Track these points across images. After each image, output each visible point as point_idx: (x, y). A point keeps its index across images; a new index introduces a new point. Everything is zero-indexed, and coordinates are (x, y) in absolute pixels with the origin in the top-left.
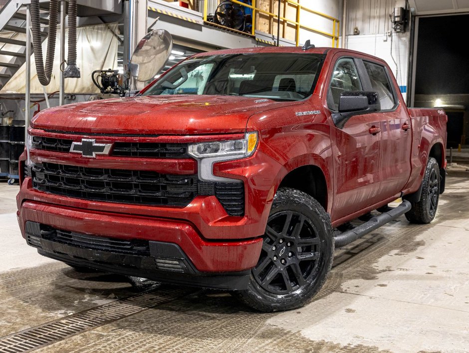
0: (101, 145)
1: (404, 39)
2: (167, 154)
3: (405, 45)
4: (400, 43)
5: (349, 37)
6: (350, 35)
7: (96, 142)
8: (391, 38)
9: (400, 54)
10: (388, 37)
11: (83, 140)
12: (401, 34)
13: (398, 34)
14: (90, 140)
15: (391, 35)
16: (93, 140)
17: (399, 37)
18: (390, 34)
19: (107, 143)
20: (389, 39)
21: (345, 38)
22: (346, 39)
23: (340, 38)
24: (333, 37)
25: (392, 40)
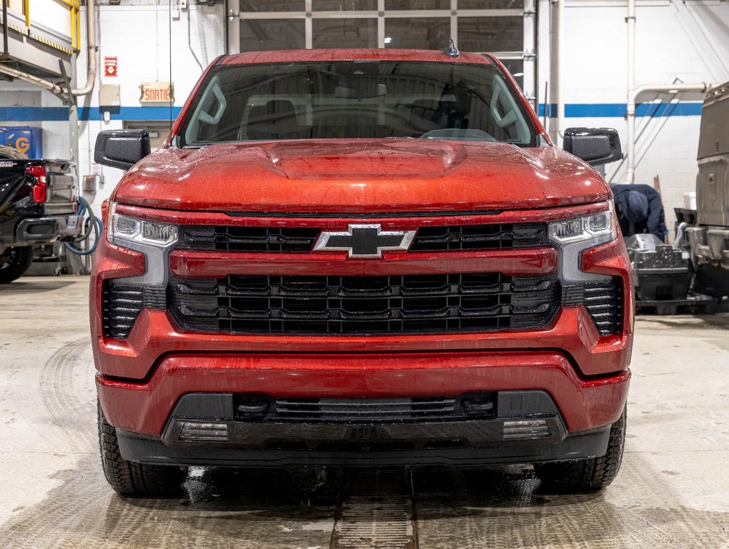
0: (395, 233)
1: (212, 16)
2: (514, 242)
3: (216, 29)
4: (206, 24)
5: (101, 8)
6: (102, 4)
7: (384, 229)
8: (187, 14)
9: (207, 46)
10: (181, 11)
11: (353, 226)
12: (206, 7)
13: (200, 6)
14: (372, 226)
15: (186, 9)
16: (378, 226)
17: (203, 13)
18: (185, 6)
19: (406, 229)
20: (184, 16)
21: (94, 11)
22: (96, 13)
23: (82, 8)
24: (71, 7)
25: (189, 19)
